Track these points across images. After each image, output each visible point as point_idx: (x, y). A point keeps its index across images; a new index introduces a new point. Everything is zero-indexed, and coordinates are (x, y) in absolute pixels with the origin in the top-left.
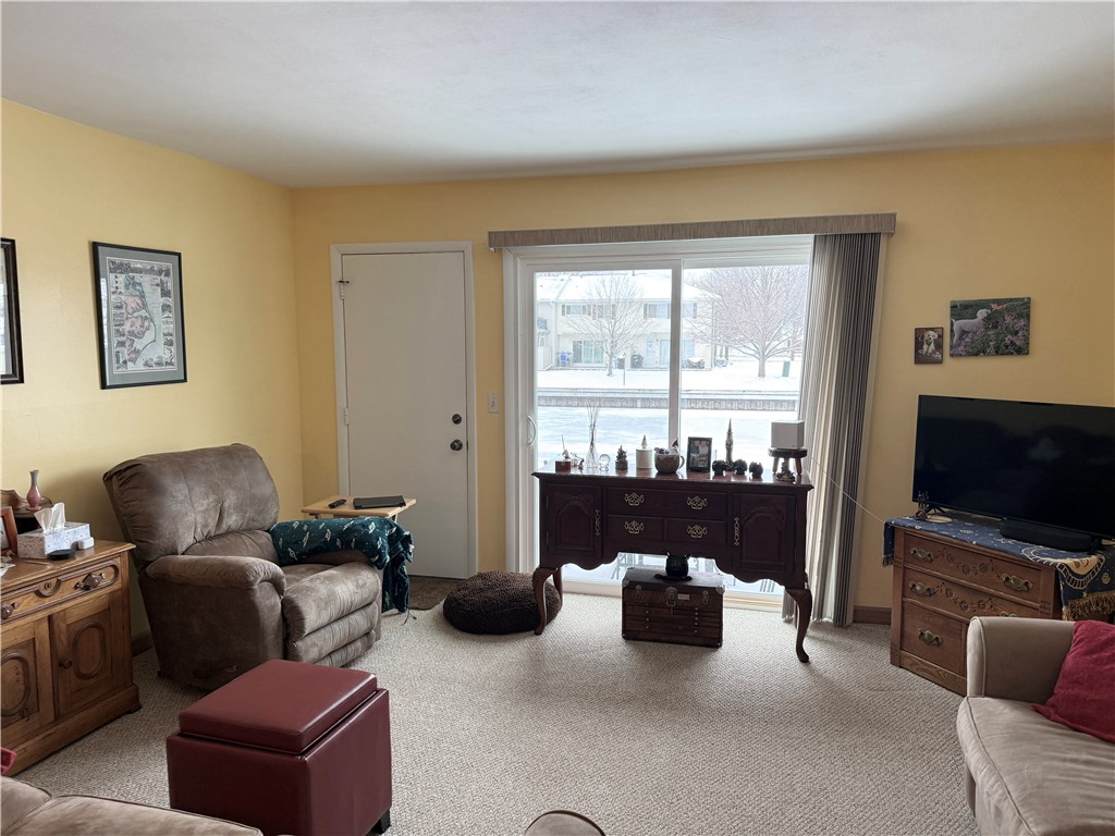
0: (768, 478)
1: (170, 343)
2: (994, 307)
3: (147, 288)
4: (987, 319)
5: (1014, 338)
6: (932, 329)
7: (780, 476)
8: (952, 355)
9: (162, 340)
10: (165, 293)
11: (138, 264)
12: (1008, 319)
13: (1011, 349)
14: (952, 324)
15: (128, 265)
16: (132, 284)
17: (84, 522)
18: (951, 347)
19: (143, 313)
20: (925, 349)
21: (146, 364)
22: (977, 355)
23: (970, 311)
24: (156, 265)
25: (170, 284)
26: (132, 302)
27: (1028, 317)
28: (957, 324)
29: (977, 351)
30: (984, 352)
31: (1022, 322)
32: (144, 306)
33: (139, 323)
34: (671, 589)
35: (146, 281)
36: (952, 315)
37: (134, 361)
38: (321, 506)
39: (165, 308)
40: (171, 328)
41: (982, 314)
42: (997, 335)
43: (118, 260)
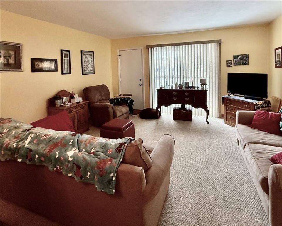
0: (199, 89)
1: (92, 67)
2: (242, 56)
3: (89, 58)
4: (240, 58)
5: (246, 62)
6: (230, 61)
7: (202, 88)
8: (234, 65)
9: (91, 67)
10: (91, 59)
11: (87, 54)
12: (244, 58)
13: (245, 64)
14: (234, 59)
15: (86, 54)
16: (86, 57)
17: (81, 97)
18: (234, 64)
19: (88, 62)
20: (229, 64)
21: (89, 71)
22: (239, 65)
23: (237, 57)
24: (90, 54)
25: (92, 57)
26: (87, 60)
27: (248, 58)
28: (235, 59)
29: (239, 64)
30: (240, 64)
31: (247, 59)
32: (88, 61)
33: (87, 64)
34: (182, 110)
35: (89, 57)
36: (234, 58)
37: (87, 70)
38: (118, 96)
39: (91, 61)
40: (92, 64)
41: (239, 57)
42: (243, 61)
43: (85, 53)
